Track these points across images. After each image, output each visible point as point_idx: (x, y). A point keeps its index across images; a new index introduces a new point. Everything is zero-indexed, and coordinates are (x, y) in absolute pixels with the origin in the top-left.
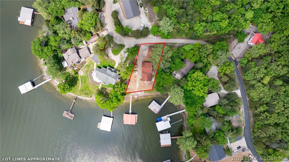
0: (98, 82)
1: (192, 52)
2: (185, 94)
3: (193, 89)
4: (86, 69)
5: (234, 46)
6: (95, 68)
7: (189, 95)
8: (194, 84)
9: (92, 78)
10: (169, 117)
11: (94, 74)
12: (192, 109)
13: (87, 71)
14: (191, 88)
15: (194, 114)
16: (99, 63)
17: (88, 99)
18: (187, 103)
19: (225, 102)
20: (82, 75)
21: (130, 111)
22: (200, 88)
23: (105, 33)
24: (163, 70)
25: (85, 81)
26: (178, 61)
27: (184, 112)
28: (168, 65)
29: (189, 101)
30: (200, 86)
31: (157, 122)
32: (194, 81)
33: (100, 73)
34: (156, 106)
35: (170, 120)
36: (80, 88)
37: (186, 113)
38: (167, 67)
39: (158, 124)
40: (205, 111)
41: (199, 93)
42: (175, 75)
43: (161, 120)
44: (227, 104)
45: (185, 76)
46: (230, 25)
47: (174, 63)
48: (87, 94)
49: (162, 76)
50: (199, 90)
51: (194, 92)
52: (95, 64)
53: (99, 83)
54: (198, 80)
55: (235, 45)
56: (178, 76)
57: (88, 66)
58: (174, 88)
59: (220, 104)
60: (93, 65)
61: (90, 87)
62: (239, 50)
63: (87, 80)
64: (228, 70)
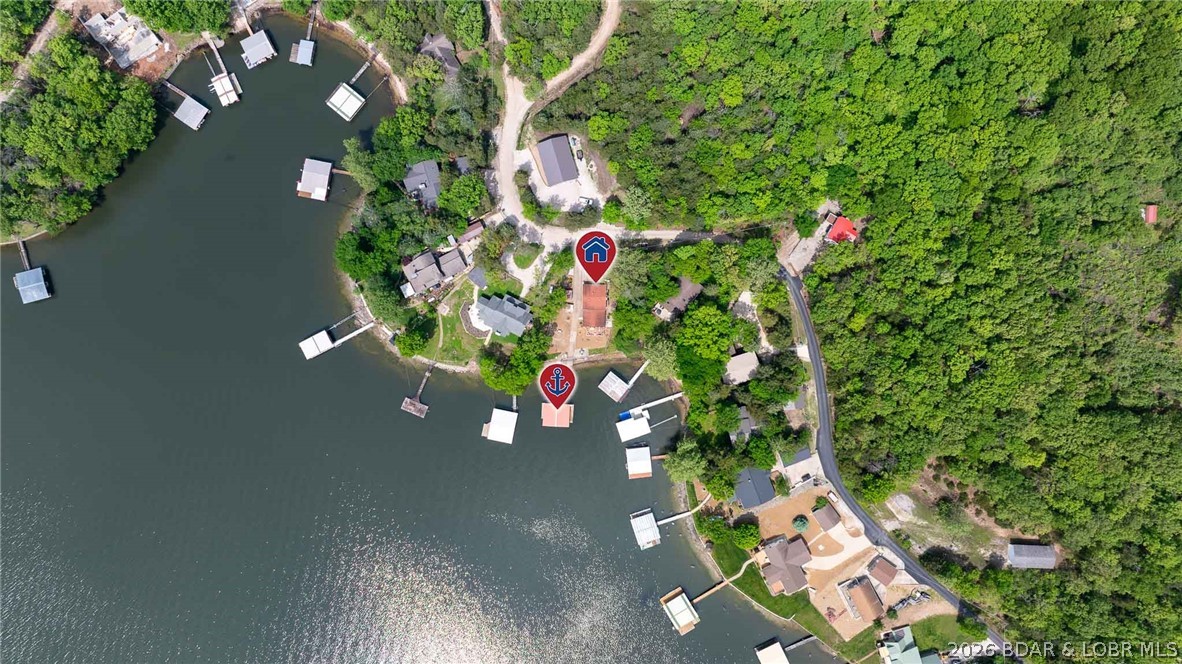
0: (484, 330)
1: (693, 262)
2: (680, 356)
3: (695, 344)
4: (453, 301)
5: (792, 246)
6: (475, 297)
7: (687, 358)
8: (697, 333)
9: (468, 321)
10: (648, 409)
11: (474, 312)
12: (697, 389)
13: (457, 305)
14: (692, 342)
15: (702, 402)
16: (486, 287)
17: (459, 369)
18: (685, 376)
19: (768, 371)
20: (445, 314)
22: (710, 342)
23: (498, 219)
24: (630, 302)
25: (453, 329)
26: (662, 282)
27: (680, 398)
28: (641, 291)
29: (688, 370)
30: (710, 337)
31: (621, 420)
32: (697, 325)
33: (489, 311)
34: (616, 385)
35: (649, 417)
36: (440, 346)
37: (686, 399)
38: (638, 295)
39: (620, 426)
40: (725, 393)
41: (708, 351)
42: (659, 311)
43: (628, 417)
44: (772, 376)
45: (679, 315)
46: (777, 201)
47: (655, 287)
48: (458, 358)
49: (629, 316)
50: (708, 346)
51: (699, 351)
52: (477, 288)
53: (486, 333)
54: (706, 324)
55: (795, 244)
56: (666, 315)
57: (460, 294)
58: (656, 341)
59: (757, 378)
60: (472, 292)
61: (464, 342)
62: (804, 254)
63: (457, 325)
64: (772, 301)
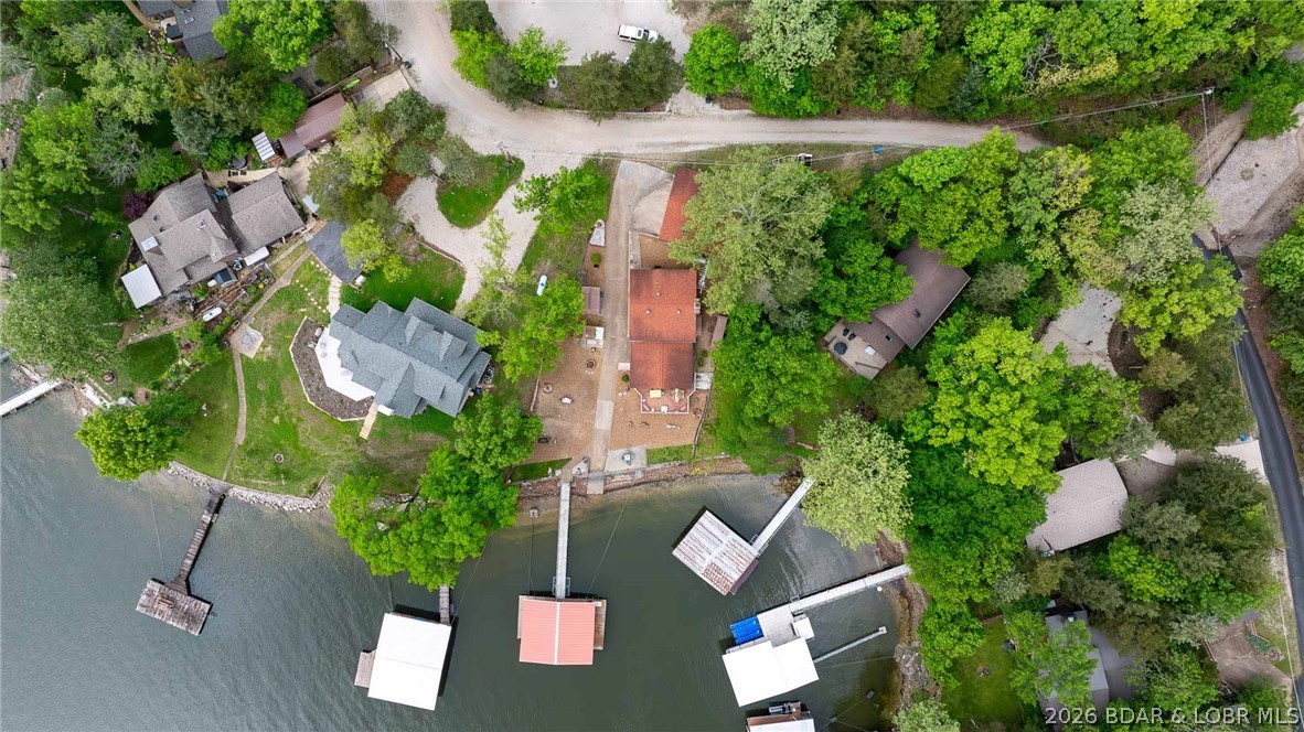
0: (357, 398)
1: (959, 193)
2: (918, 474)
3: (966, 443)
4: (275, 318)
5: (1210, 165)
6: (334, 307)
7: (939, 481)
8: (975, 408)
9: (313, 372)
10: (808, 612)
11: (329, 352)
12: (962, 571)
13: (285, 328)
14: (955, 436)
15: (970, 602)
16: (360, 279)
17: (292, 503)
18: (926, 531)
19: (1178, 520)
20: (251, 355)
21: (561, 583)
22: (1015, 437)
24: (765, 317)
25: (275, 394)
26: (863, 254)
27: (898, 583)
28: (802, 281)
29: (943, 517)
30: (1016, 423)
31: (731, 643)
32: (973, 386)
33: (363, 344)
34: (723, 548)
35: (811, 634)
36: (241, 438)
37: (915, 587)
38: (793, 295)
39: (734, 661)
40: (1048, 579)
41: (1011, 466)
42: (842, 347)
43: (755, 635)
44: (1195, 539)
45: (910, 357)
46: (1207, 17)
47: (839, 274)
48: (287, 474)
49: (763, 357)
50: (1011, 447)
51: (977, 462)
52: (336, 284)
53: (362, 407)
54: (1003, 382)
55: (1218, 158)
56: (863, 356)
57: (292, 297)
58: (841, 433)
60: (324, 293)
61: (306, 429)
62: (1244, 185)
63: (286, 384)
64: (1199, 313)
